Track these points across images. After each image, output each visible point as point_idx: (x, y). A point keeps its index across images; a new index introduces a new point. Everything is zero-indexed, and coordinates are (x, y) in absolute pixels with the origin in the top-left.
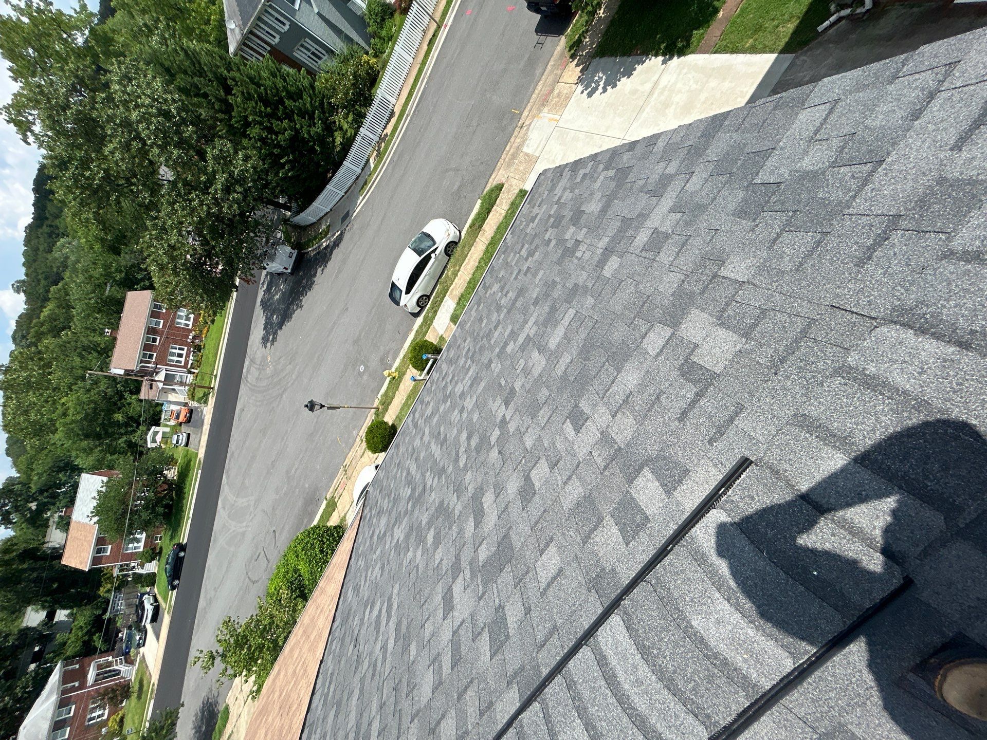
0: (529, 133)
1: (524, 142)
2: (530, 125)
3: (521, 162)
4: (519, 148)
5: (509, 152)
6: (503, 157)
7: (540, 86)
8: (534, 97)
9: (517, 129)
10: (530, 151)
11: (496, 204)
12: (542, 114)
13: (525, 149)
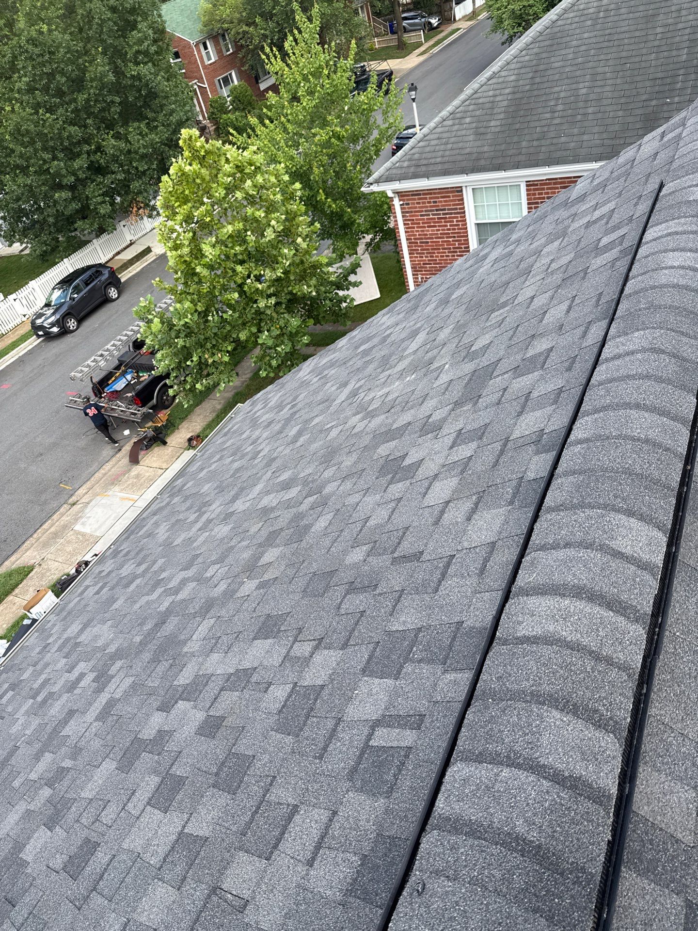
0: (87, 511)
1: (76, 520)
2: (88, 503)
3: (69, 542)
4: (65, 527)
5: (48, 530)
6: (35, 536)
7: (107, 466)
8: (98, 475)
9: (65, 506)
10: (87, 530)
11: (14, 593)
12: (111, 493)
13: (78, 527)
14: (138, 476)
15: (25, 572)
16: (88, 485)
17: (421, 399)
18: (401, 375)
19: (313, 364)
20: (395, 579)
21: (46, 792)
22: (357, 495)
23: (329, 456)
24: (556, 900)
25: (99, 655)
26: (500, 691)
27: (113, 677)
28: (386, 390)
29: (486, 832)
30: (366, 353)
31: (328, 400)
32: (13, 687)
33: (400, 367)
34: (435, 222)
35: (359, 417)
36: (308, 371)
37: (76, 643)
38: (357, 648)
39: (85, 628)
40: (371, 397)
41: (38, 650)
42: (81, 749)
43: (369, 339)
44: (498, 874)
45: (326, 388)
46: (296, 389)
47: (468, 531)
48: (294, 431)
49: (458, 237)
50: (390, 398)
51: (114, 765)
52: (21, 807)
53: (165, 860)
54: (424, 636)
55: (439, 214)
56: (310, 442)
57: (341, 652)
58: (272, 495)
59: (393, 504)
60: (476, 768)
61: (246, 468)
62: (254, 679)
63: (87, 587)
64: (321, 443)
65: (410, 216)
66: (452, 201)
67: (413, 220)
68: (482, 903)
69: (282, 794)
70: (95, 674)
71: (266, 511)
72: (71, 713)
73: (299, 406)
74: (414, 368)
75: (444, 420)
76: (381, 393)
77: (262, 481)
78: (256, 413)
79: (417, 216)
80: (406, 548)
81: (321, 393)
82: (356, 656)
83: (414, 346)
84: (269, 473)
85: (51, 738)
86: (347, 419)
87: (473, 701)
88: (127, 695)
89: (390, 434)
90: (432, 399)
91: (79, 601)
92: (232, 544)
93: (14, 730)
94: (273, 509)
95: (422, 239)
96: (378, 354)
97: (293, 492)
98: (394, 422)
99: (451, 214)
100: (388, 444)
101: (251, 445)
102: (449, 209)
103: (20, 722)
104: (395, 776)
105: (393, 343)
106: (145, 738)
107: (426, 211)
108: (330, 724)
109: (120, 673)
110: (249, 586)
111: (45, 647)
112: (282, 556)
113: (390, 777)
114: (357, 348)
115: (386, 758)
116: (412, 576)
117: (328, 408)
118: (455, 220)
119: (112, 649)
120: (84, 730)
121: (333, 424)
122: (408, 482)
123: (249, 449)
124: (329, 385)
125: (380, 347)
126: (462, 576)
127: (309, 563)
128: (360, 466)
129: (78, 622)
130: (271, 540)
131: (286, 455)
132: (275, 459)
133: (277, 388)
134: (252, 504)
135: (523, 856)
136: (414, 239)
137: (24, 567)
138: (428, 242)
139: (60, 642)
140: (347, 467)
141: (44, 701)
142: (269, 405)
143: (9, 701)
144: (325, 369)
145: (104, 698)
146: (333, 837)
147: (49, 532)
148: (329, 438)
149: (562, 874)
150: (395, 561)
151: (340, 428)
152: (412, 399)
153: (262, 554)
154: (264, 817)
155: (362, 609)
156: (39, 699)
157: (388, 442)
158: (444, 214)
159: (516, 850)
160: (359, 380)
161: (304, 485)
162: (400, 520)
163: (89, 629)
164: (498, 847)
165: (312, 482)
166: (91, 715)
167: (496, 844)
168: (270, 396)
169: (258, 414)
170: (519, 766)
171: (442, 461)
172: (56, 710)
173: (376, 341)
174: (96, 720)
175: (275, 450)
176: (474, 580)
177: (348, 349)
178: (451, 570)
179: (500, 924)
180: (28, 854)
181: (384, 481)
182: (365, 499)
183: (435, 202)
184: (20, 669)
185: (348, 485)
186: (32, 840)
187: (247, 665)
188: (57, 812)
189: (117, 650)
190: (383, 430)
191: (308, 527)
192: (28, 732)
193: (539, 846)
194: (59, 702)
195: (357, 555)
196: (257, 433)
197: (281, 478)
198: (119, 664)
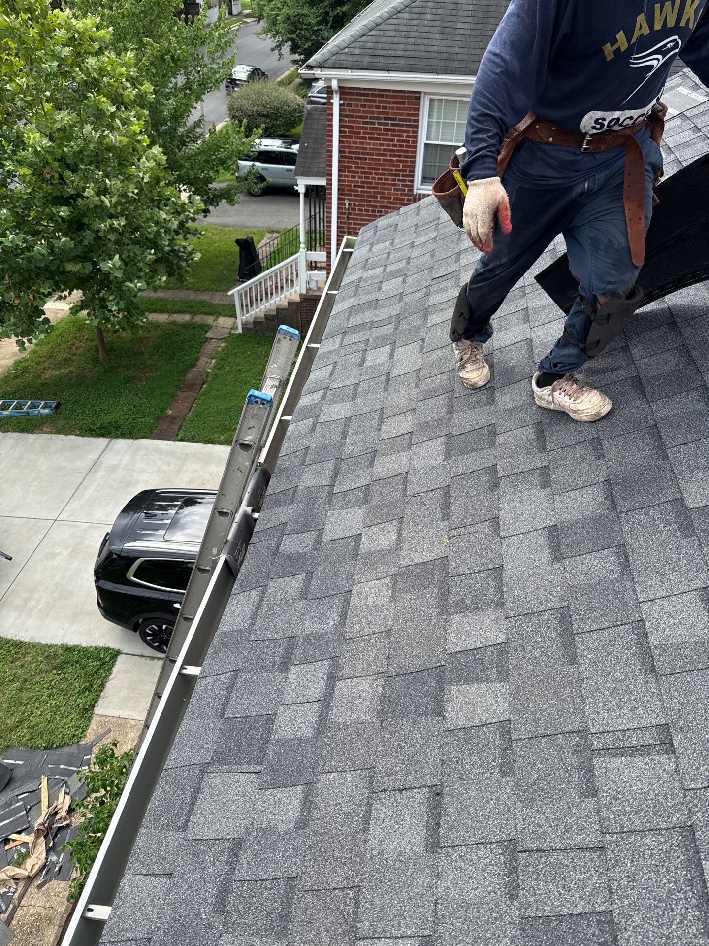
34: (379, 134)
49: (405, 156)
55: (387, 124)
65: (350, 122)
66: (406, 109)
67: (352, 127)
79: (359, 122)
95: (359, 153)
99: (402, 126)
102: (400, 120)
107: (371, 118)
118: (405, 134)
136: (349, 152)
138: (366, 159)
158: (393, 125)
183: (385, 108)
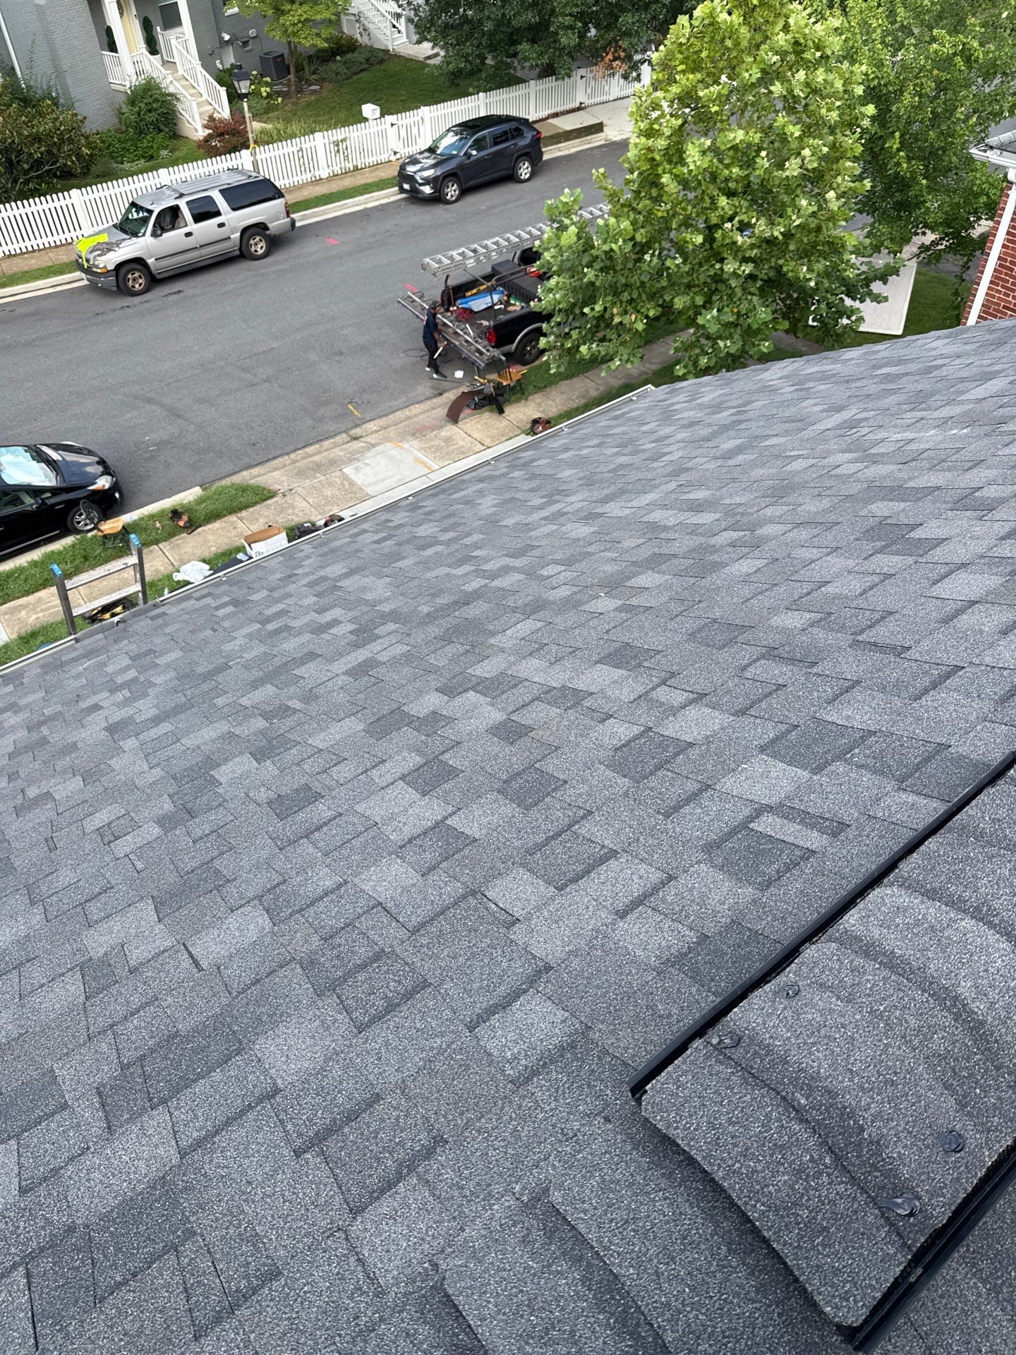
0: (368, 455)
1: (350, 460)
2: (373, 446)
3: (330, 484)
4: (334, 463)
5: (310, 456)
6: (293, 456)
7: (416, 409)
8: (399, 415)
9: (344, 435)
10: (358, 479)
11: (239, 515)
12: (406, 446)
13: (348, 470)
14: (448, 440)
15: (263, 495)
16: (383, 421)
17: (969, 464)
18: (944, 423)
19: (790, 368)
20: (851, 666)
21: (260, 723)
22: (815, 551)
23: (782, 490)
24: (978, 1091)
25: (365, 609)
26: (991, 835)
27: (379, 637)
28: (909, 435)
29: (913, 973)
30: (889, 378)
31: (803, 422)
32: (235, 603)
33: (945, 412)
35: (849, 456)
36: (779, 375)
37: (335, 586)
38: (758, 721)
39: (351, 574)
40: (879, 436)
41: (278, 576)
42: (317, 697)
43: (901, 362)
44: (913, 1022)
45: (806, 403)
46: (750, 392)
47: (998, 645)
48: (730, 444)
50: (913, 447)
51: (361, 726)
52: (223, 727)
53: (410, 841)
54: (877, 742)
56: (753, 465)
57: (732, 718)
58: (670, 512)
59: (876, 579)
60: (922, 902)
61: (637, 469)
62: (587, 703)
63: (365, 531)
64: (771, 471)
68: (880, 1041)
69: (599, 832)
70: (354, 626)
71: (654, 527)
72: (312, 656)
73: (748, 416)
74: (970, 420)
75: (1003, 501)
76: (899, 436)
77: (658, 490)
78: (673, 404)
80: (881, 633)
81: (793, 409)
82: (755, 730)
83: (979, 392)
84: (673, 485)
85: (278, 671)
86: (828, 453)
87: (942, 831)
88: (395, 662)
89: (897, 492)
90: (988, 468)
91: (350, 543)
92: (591, 549)
93: (227, 647)
94: (666, 528)
96: (910, 385)
97: (707, 518)
98: (910, 479)
100: (891, 504)
101: (653, 442)
103: (238, 642)
104: (778, 871)
105: (942, 379)
106: (411, 713)
108: (691, 786)
109: (392, 636)
110: (605, 604)
111: (290, 576)
112: (669, 587)
113: (772, 870)
114: (875, 367)
115: (770, 849)
116: (879, 670)
117: (800, 430)
119: (386, 608)
120: (326, 679)
121: (801, 453)
122: (910, 560)
123: (648, 446)
124: (812, 402)
125: (918, 377)
126: (968, 694)
127: (708, 606)
128: (832, 517)
129: (342, 565)
130: (654, 562)
131: (707, 470)
132: (687, 470)
133: (718, 383)
134: (634, 513)
135: (956, 1020)
137: (264, 489)
139: (312, 578)
140: (809, 512)
141: (277, 632)
142: (699, 401)
143: (226, 617)
144: (809, 380)
145: (362, 655)
146: (664, 900)
147: (311, 459)
148: (788, 468)
149: (998, 1068)
150: (855, 644)
151: (811, 461)
152: (954, 458)
153: (635, 575)
154: (565, 847)
155: (780, 681)
156: (270, 627)
157: (891, 500)
159: (949, 1010)
160: (865, 410)
161: (726, 514)
162: (878, 600)
163: (356, 577)
164: (926, 995)
165: (743, 514)
166: (340, 666)
167: (924, 991)
168: (703, 390)
169: (676, 407)
170: (991, 925)
171: (980, 550)
172: (290, 645)
173: (912, 367)
174: (346, 673)
175: (691, 459)
176: (987, 706)
177: (858, 365)
178: (953, 682)
179: (896, 1073)
180: (223, 774)
181: (868, 547)
182: (829, 558)
184: (249, 588)
185: (804, 534)
186: (231, 763)
187: (580, 685)
188: (271, 748)
189: (393, 611)
190: (888, 483)
191: (716, 567)
192: (246, 655)
193: (982, 1023)
194: (297, 639)
195: (793, 620)
196: (668, 430)
197: (691, 496)
198: (392, 626)
